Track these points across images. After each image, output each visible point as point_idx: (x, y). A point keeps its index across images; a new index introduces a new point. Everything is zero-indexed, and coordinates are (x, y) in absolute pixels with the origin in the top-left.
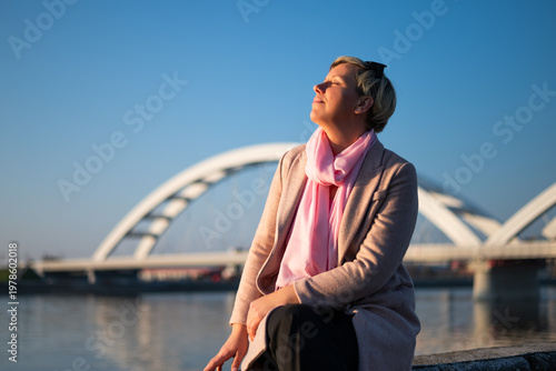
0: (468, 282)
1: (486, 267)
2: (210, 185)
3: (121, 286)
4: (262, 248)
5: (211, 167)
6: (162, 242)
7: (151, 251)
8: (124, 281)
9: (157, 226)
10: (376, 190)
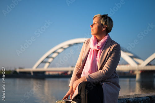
0: (134, 77)
1: (140, 72)
2: (65, 49)
3: (40, 76)
4: (78, 66)
5: (65, 44)
6: (51, 64)
7: (48, 67)
8: (41, 75)
9: (50, 60)
10: (109, 51)
